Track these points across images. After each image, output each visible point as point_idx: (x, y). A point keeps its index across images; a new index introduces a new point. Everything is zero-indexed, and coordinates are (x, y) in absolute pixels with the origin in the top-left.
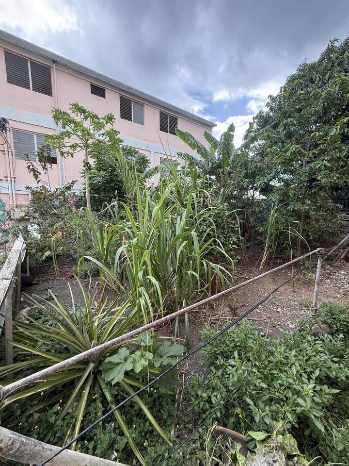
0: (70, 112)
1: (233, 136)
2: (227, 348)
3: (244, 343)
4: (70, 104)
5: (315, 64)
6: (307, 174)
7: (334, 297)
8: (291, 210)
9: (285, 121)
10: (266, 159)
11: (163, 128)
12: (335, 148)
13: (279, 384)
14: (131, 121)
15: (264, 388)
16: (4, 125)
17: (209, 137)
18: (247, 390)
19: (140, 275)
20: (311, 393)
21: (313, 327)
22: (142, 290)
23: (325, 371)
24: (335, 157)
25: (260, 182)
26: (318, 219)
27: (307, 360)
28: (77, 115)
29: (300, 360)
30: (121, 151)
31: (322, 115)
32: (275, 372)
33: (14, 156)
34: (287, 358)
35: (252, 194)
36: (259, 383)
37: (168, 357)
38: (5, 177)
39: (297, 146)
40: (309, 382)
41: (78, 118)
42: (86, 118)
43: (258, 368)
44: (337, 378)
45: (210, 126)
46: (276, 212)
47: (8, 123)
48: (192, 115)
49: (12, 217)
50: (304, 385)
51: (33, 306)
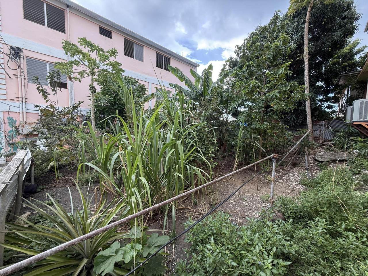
0: (78, 44)
1: (211, 73)
2: (206, 236)
3: (219, 231)
4: (79, 38)
5: (266, 26)
6: (264, 102)
7: (286, 193)
8: (254, 128)
9: (247, 64)
10: (235, 90)
11: (159, 65)
12: (282, 84)
13: (247, 262)
14: (133, 58)
15: (234, 266)
16: (18, 53)
17: (194, 74)
18: (220, 269)
19: (133, 177)
20: (270, 266)
21: (271, 215)
22: (135, 190)
23: (280, 249)
24: (282, 90)
25: (232, 107)
26: (273, 136)
27: (267, 241)
28: (85, 48)
29: (262, 241)
30: (123, 80)
31: (272, 61)
32: (243, 252)
33: (27, 80)
34: (252, 240)
35: (226, 117)
36: (230, 262)
37: (155, 247)
38: (16, 98)
39: (256, 81)
40: (269, 257)
41: (86, 50)
42: (93, 50)
43: (230, 250)
44: (290, 254)
45: (195, 66)
46: (243, 130)
47: (22, 52)
48: (182, 57)
49: (20, 132)
50: (265, 261)
51: (35, 211)
